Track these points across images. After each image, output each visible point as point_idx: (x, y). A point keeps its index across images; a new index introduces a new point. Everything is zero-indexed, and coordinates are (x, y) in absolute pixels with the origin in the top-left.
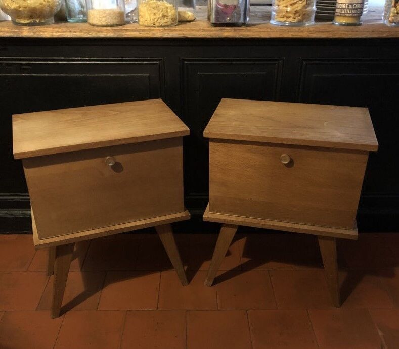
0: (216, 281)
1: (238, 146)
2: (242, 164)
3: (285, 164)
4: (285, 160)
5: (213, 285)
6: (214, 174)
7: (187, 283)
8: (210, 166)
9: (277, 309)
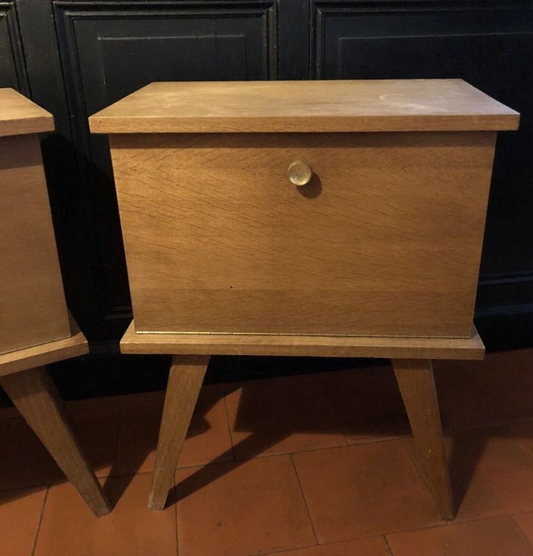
0: (175, 496)
1: (183, 152)
2: (199, 199)
3: (300, 188)
4: (300, 177)
5: (167, 505)
6: (134, 231)
7: (105, 509)
8: (120, 212)
9: (318, 545)
